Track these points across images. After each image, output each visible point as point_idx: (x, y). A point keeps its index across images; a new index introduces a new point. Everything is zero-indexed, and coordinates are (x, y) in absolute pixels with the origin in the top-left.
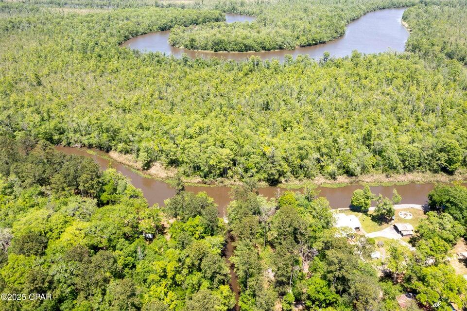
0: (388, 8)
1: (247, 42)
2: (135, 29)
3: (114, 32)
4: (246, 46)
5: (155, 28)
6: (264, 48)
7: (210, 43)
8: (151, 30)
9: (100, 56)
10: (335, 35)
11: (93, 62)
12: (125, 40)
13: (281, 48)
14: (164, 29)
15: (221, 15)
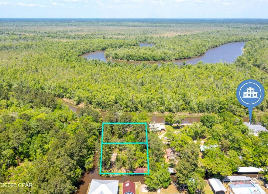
0: (239, 41)
1: (145, 56)
2: (88, 49)
3: (77, 50)
4: (144, 58)
5: (99, 49)
6: (154, 60)
7: (125, 56)
8: (97, 50)
9: (68, 60)
10: (197, 54)
11: (63, 63)
12: (82, 54)
13: (164, 60)
14: (104, 50)
15: (137, 43)
